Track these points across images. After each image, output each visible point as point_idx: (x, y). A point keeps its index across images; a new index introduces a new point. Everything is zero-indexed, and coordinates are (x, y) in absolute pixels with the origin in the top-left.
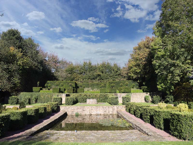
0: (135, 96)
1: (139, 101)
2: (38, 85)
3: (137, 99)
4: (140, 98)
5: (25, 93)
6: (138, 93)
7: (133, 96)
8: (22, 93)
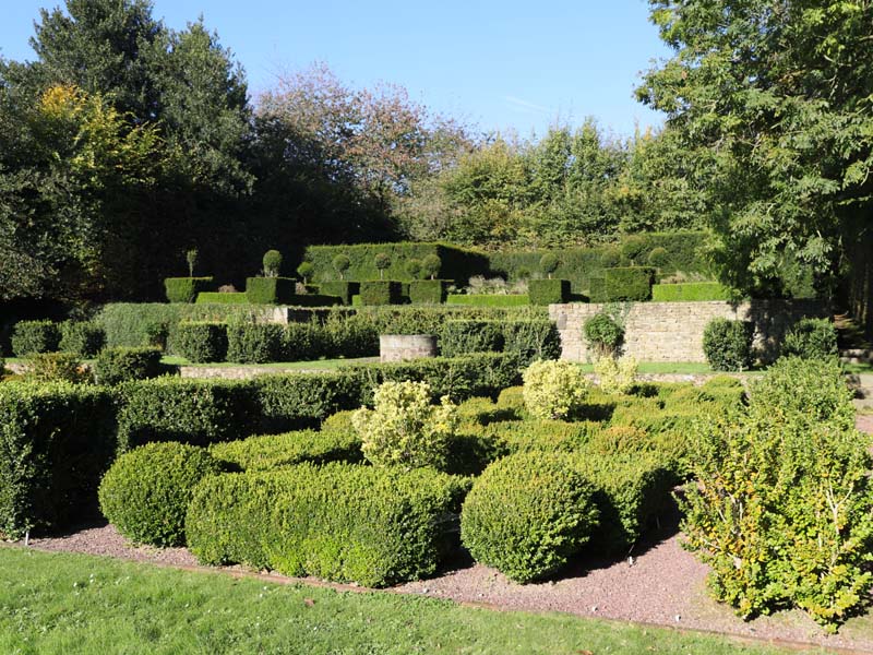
0: (649, 318)
1: (676, 352)
2: (191, 268)
3: (667, 340)
4: (686, 333)
5: (121, 306)
6: (673, 305)
7: (637, 323)
8: (109, 307)
